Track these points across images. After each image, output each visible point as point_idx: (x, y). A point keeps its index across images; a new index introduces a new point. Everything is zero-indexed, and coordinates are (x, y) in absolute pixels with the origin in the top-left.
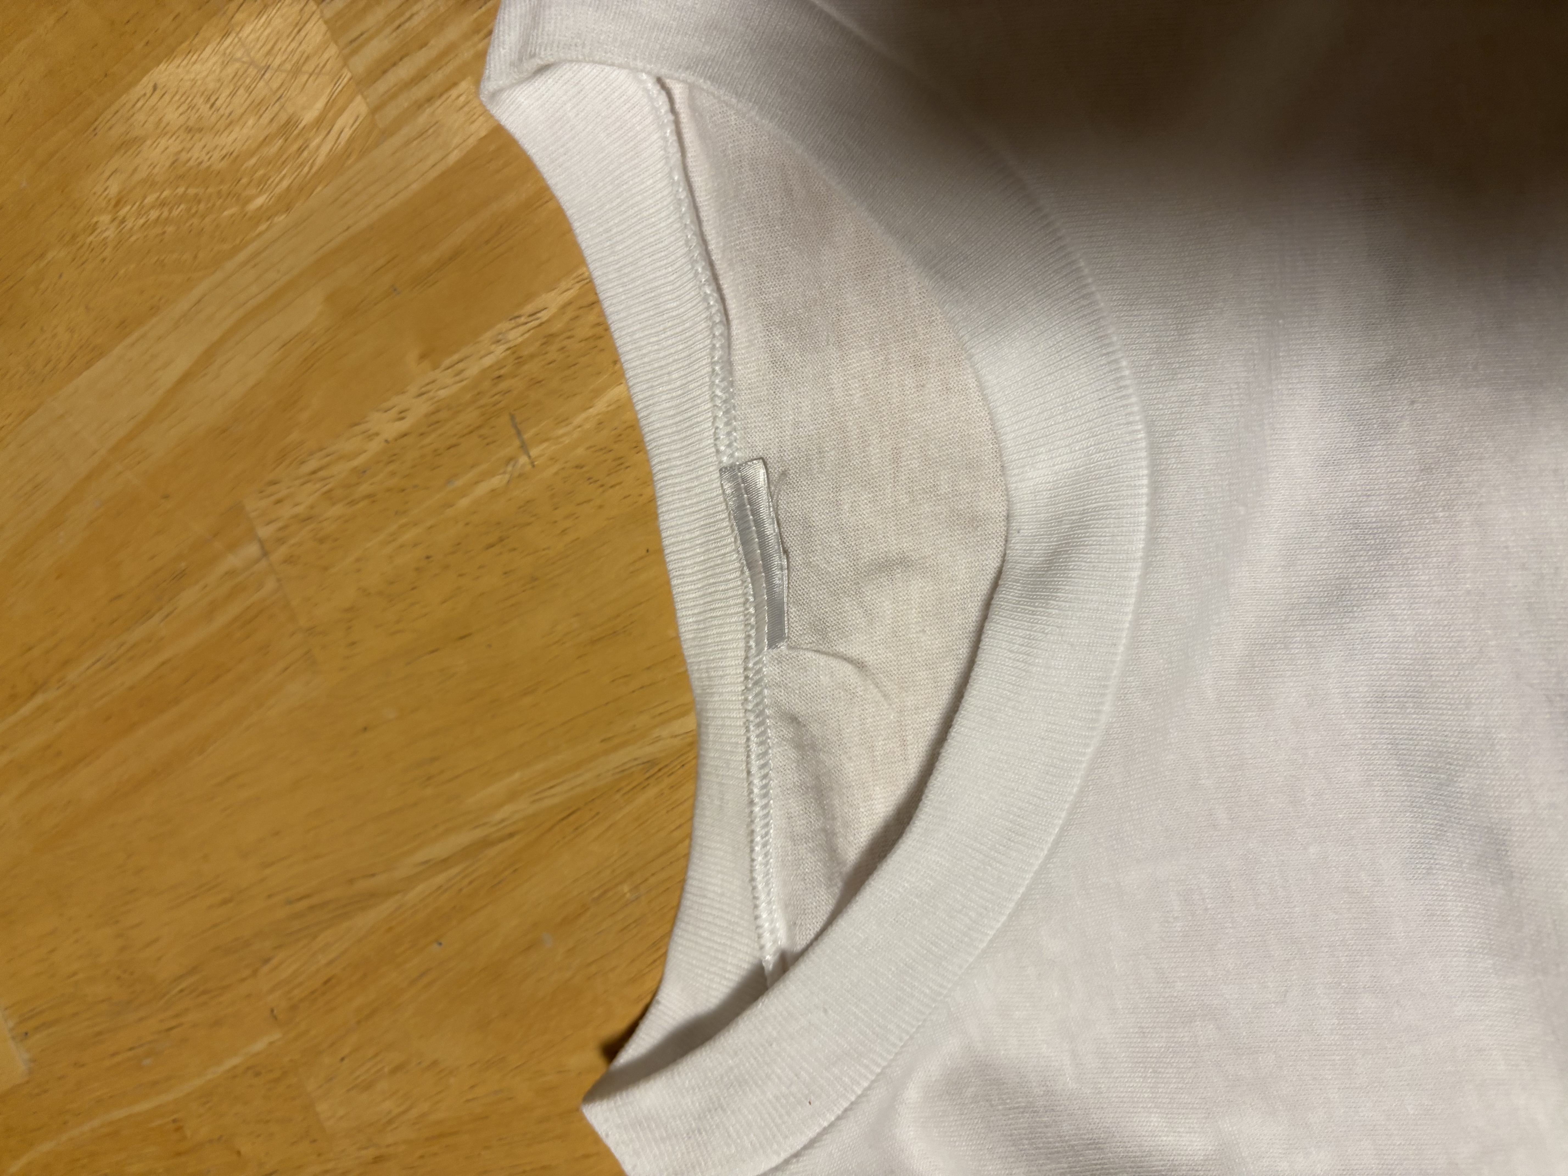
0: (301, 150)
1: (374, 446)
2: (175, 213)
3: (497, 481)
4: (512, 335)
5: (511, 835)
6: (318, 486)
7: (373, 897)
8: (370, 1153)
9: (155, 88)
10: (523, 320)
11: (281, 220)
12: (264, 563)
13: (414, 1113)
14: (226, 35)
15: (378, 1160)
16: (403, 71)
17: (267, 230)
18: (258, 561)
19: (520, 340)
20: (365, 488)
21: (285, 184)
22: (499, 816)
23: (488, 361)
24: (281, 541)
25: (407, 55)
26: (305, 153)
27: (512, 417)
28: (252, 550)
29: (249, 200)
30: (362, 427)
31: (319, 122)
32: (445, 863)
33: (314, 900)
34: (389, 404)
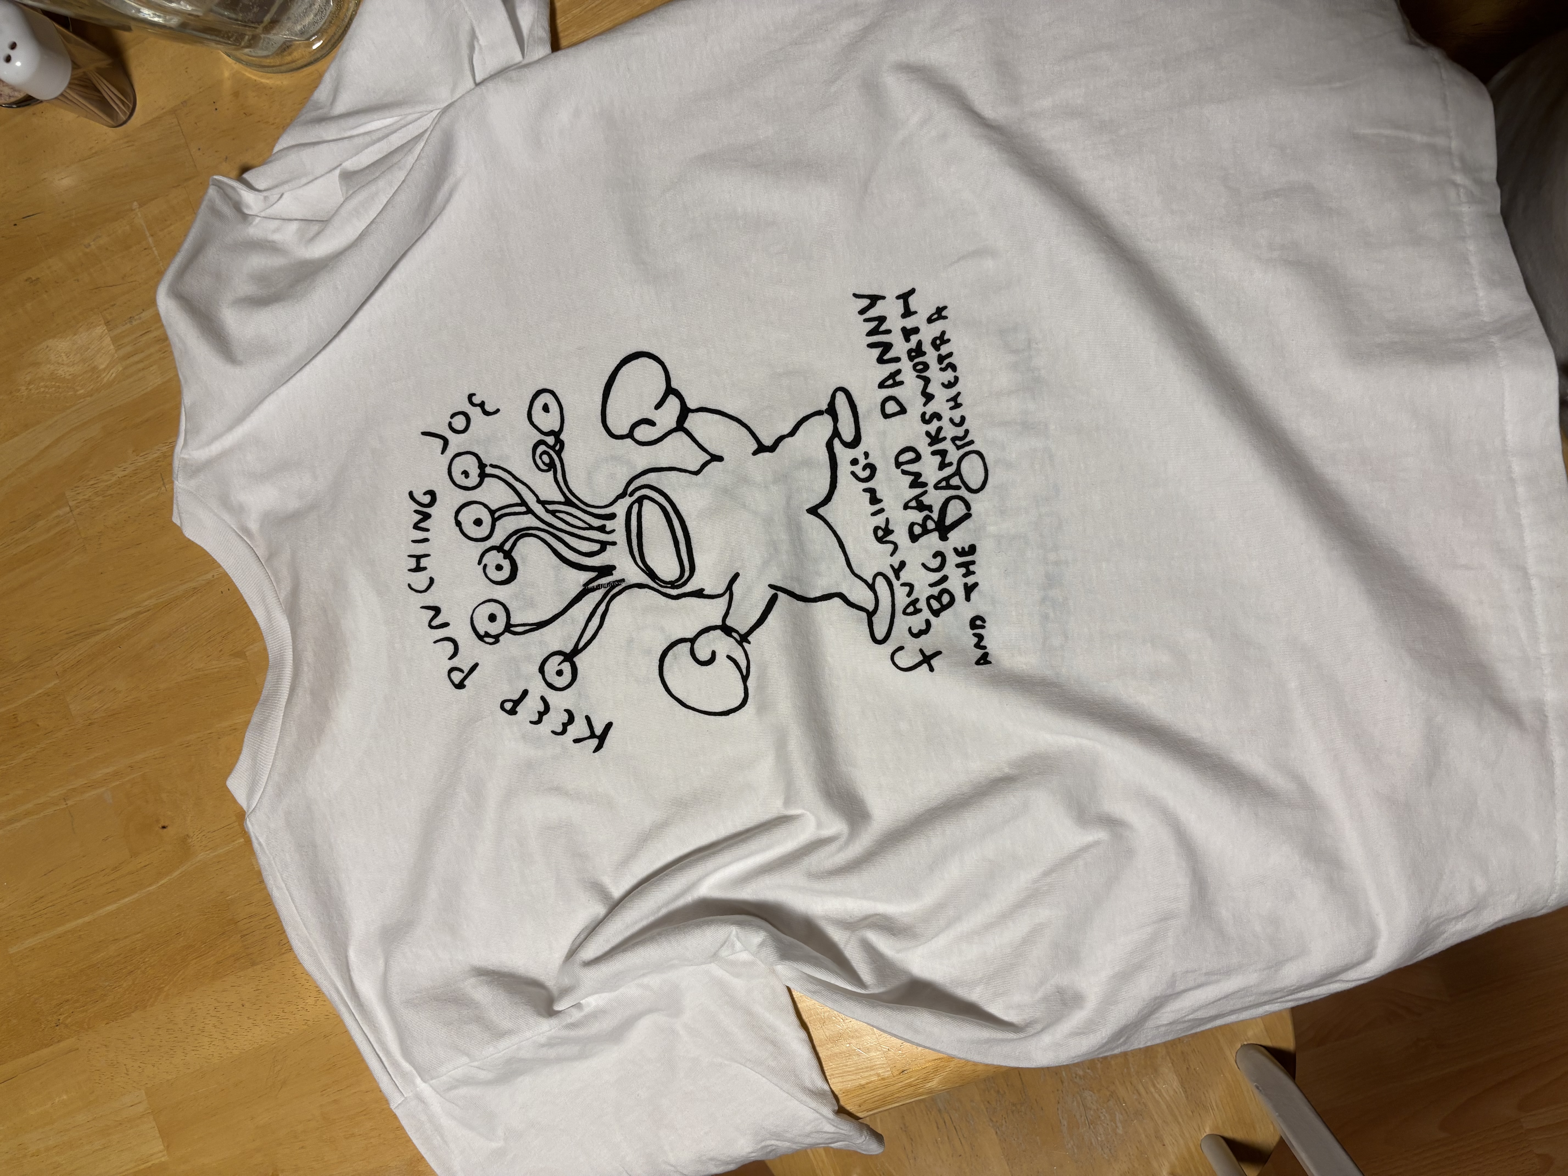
0: (98, 377)
1: (114, 479)
2: (50, 390)
3: (154, 494)
4: (164, 448)
5: (148, 610)
6: (93, 490)
7: (99, 631)
8: (89, 722)
9: (47, 347)
10: (168, 444)
11: (89, 399)
12: (71, 514)
13: (105, 707)
14: (75, 334)
15: (90, 724)
16: (136, 358)
17: (83, 401)
18: (69, 513)
19: (166, 450)
20: (110, 492)
21: (92, 387)
22: (146, 603)
23: (156, 455)
24: (78, 507)
25: (137, 354)
26: (99, 378)
27: (161, 475)
28: (68, 509)
29: (77, 391)
30: (111, 472)
31: (104, 370)
32: (125, 619)
33: (76, 633)
34: (120, 465)
